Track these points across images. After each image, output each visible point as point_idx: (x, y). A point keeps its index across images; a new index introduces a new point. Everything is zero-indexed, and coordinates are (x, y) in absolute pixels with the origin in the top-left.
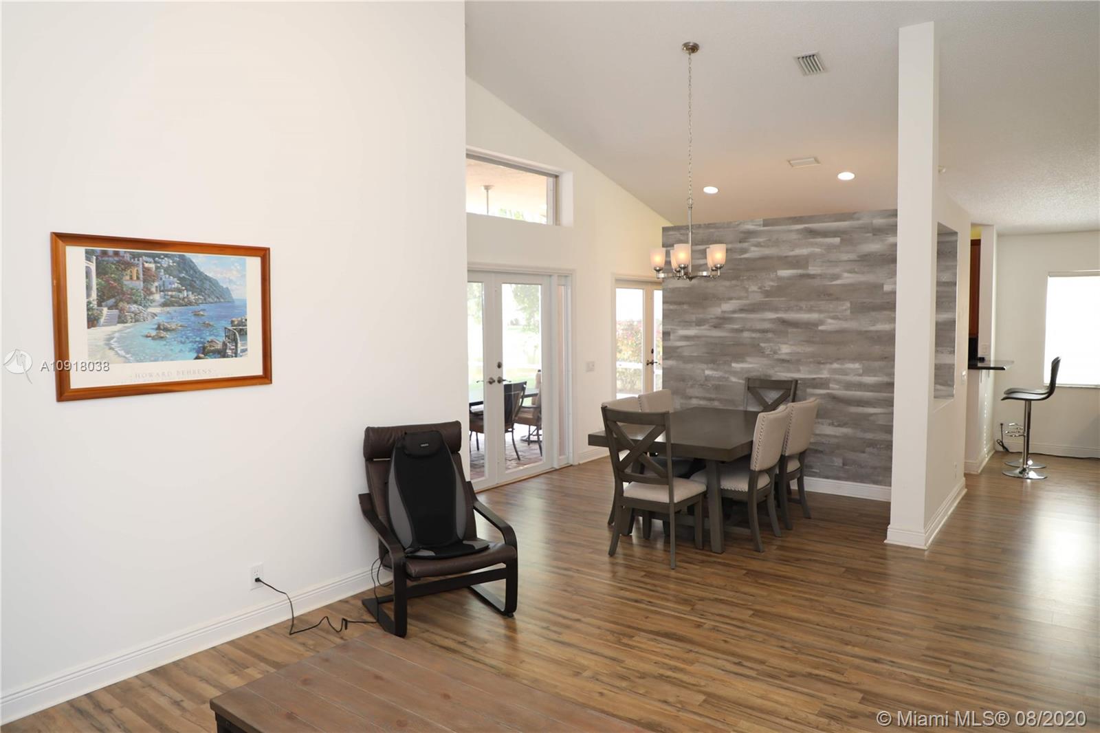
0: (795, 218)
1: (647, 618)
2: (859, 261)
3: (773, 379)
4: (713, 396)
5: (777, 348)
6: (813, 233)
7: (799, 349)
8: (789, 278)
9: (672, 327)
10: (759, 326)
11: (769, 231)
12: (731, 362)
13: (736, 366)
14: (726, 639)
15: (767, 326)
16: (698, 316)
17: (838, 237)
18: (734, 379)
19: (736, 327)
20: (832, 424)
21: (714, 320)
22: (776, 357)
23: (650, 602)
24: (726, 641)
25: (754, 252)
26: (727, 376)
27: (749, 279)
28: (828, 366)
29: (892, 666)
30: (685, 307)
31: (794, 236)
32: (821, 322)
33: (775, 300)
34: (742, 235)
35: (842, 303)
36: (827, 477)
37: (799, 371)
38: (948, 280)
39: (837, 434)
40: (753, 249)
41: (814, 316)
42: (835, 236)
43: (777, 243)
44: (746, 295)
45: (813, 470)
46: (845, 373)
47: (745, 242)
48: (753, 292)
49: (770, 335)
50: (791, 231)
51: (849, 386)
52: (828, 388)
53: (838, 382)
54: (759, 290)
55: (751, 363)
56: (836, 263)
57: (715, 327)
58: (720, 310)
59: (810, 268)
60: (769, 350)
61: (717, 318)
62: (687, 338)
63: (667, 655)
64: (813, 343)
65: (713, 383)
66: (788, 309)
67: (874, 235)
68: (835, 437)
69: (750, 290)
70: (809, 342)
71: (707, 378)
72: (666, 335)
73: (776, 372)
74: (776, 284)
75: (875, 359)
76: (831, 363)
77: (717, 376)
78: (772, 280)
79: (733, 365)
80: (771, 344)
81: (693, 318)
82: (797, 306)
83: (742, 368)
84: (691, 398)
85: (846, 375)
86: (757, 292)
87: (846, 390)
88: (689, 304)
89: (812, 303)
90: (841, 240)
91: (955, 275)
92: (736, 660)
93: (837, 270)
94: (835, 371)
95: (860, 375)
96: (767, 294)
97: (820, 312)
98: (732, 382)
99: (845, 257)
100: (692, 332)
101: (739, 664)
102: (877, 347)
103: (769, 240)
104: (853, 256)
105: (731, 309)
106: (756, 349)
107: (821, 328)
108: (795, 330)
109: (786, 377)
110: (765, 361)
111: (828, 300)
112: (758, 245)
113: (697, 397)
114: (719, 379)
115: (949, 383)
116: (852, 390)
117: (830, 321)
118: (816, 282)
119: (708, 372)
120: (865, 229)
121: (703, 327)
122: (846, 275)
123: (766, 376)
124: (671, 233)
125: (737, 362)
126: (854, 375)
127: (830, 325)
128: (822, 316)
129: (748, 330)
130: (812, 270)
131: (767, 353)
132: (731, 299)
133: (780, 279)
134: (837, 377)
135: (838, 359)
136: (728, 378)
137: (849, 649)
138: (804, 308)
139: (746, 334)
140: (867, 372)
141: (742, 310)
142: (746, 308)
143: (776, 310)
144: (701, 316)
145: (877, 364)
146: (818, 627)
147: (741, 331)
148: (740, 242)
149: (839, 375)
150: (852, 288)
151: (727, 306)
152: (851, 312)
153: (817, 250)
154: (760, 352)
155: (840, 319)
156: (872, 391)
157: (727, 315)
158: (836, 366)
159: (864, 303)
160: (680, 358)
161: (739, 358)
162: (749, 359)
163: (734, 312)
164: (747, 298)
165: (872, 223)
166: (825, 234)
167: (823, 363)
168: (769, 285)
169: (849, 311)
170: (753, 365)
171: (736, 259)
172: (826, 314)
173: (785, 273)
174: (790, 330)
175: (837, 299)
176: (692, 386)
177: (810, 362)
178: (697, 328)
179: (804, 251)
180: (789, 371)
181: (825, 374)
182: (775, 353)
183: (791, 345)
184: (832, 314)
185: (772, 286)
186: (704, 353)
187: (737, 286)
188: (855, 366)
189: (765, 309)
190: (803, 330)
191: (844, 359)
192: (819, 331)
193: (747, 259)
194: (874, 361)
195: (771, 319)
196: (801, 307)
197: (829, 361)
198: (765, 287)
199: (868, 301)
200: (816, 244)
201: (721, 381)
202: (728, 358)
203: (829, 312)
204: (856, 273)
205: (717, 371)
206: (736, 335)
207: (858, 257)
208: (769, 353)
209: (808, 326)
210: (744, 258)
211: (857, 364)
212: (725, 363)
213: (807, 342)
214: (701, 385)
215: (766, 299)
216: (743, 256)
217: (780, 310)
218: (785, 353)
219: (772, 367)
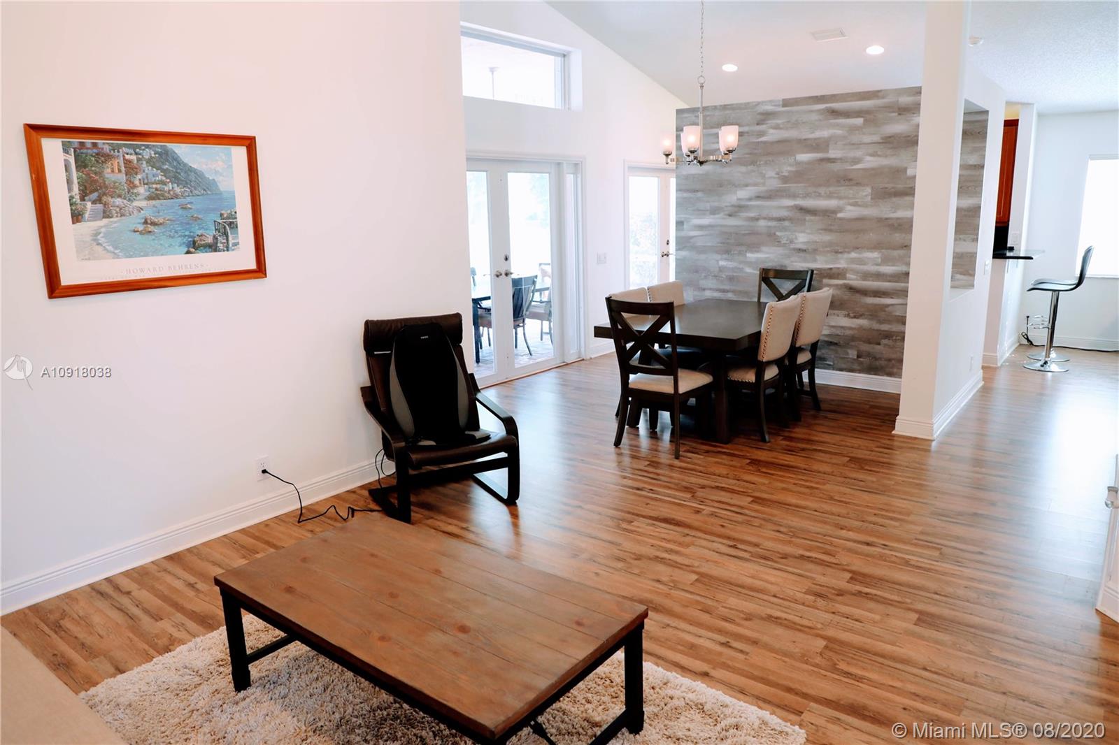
0: (817, 97)
1: (647, 504)
2: (883, 143)
3: (789, 269)
4: (727, 287)
5: (794, 237)
6: (835, 113)
7: (816, 238)
8: (809, 163)
9: (687, 216)
10: (776, 214)
11: (788, 112)
12: (746, 252)
13: (751, 256)
14: (724, 524)
15: (784, 213)
16: (711, 203)
17: (861, 117)
18: (748, 270)
19: (752, 215)
20: (848, 316)
21: (729, 208)
22: (792, 246)
23: (651, 490)
24: (723, 526)
25: (772, 135)
26: (741, 266)
27: (766, 163)
28: (846, 256)
29: (884, 549)
30: (700, 194)
31: (814, 117)
32: (840, 210)
33: (792, 186)
34: (759, 117)
35: (862, 188)
36: (841, 370)
37: (815, 261)
38: (975, 163)
39: (853, 326)
40: (771, 131)
41: (832, 203)
42: (858, 116)
43: (796, 125)
44: (762, 181)
45: (828, 363)
46: (861, 262)
47: (763, 124)
48: (770, 178)
49: (786, 223)
50: (812, 112)
51: (866, 276)
52: (845, 279)
53: (855, 272)
54: (777, 176)
55: (766, 253)
56: (857, 145)
57: (730, 216)
58: (735, 198)
59: (830, 152)
60: (786, 239)
61: (733, 206)
62: (701, 227)
63: (664, 539)
64: (831, 231)
65: (727, 274)
66: (807, 196)
67: (899, 114)
68: (851, 328)
69: (767, 176)
70: (827, 230)
71: (721, 269)
72: (679, 224)
73: (792, 262)
74: (794, 169)
75: (894, 248)
76: (849, 252)
77: (731, 266)
78: (790, 165)
79: (749, 255)
80: (787, 233)
81: (708, 206)
82: (815, 192)
83: (757, 259)
84: (704, 289)
85: (864, 264)
86: (774, 178)
87: (864, 280)
88: (702, 191)
89: (831, 189)
90: (865, 121)
91: (984, 157)
92: (731, 543)
93: (858, 153)
94: (853, 261)
95: (877, 265)
96: (785, 179)
97: (840, 198)
98: (747, 273)
99: (867, 139)
100: (706, 221)
101: (734, 547)
102: (897, 235)
103: (788, 122)
104: (876, 138)
105: (747, 197)
106: (772, 238)
107: (840, 215)
108: (813, 218)
109: (802, 267)
110: (780, 251)
111: (848, 186)
112: (777, 127)
113: (710, 289)
114: (733, 269)
115: (970, 272)
116: (869, 280)
117: (849, 208)
118: (836, 167)
119: (722, 263)
120: (889, 108)
121: (717, 216)
122: (869, 158)
123: (782, 266)
124: (686, 115)
125: (752, 252)
126: (872, 265)
127: (850, 212)
128: (841, 203)
129: (765, 218)
130: (832, 154)
131: (783, 242)
132: (747, 186)
133: (798, 163)
134: (856, 266)
135: (856, 248)
136: (743, 268)
137: (843, 533)
138: (823, 194)
139: (762, 223)
140: (886, 261)
141: (758, 197)
142: (762, 195)
143: (794, 196)
144: (716, 204)
145: (896, 253)
146: (816, 513)
147: (757, 219)
148: (758, 124)
149: (857, 264)
150: (874, 173)
151: (742, 194)
152: (872, 199)
153: (839, 132)
154: (776, 241)
155: (859, 206)
156: (890, 281)
157: (742, 203)
158: (853, 255)
159: (886, 188)
160: (694, 248)
161: (754, 247)
162: (764, 249)
163: (750, 199)
164: (764, 184)
165: (898, 101)
166: (847, 114)
167: (841, 253)
168: (787, 169)
169: (870, 197)
170: (770, 256)
171: (754, 142)
172: (845, 201)
173: (804, 157)
174: (808, 218)
175: (858, 184)
176: (706, 277)
177: (828, 251)
178: (712, 216)
179: (825, 133)
180: (805, 261)
181: (842, 264)
182: (791, 242)
183: (809, 234)
184: (851, 201)
185: (790, 172)
186: (718, 243)
187: (755, 171)
188: (875, 255)
189: (782, 197)
190: (821, 218)
191: (862, 248)
192: (838, 218)
193: (765, 143)
194: (894, 249)
195: (788, 207)
196: (820, 193)
197: (847, 250)
198: (782, 173)
199: (889, 186)
200: (838, 125)
201: (736, 272)
202: (743, 248)
203: (849, 198)
204: (879, 156)
205: (731, 262)
206: (752, 224)
207: (882, 138)
208: (785, 242)
209: (827, 213)
210: (761, 142)
211: (876, 253)
212: (740, 253)
213: (825, 230)
214: (715, 276)
215: (784, 185)
216: (760, 140)
217: (798, 197)
218: (801, 243)
219: (789, 257)
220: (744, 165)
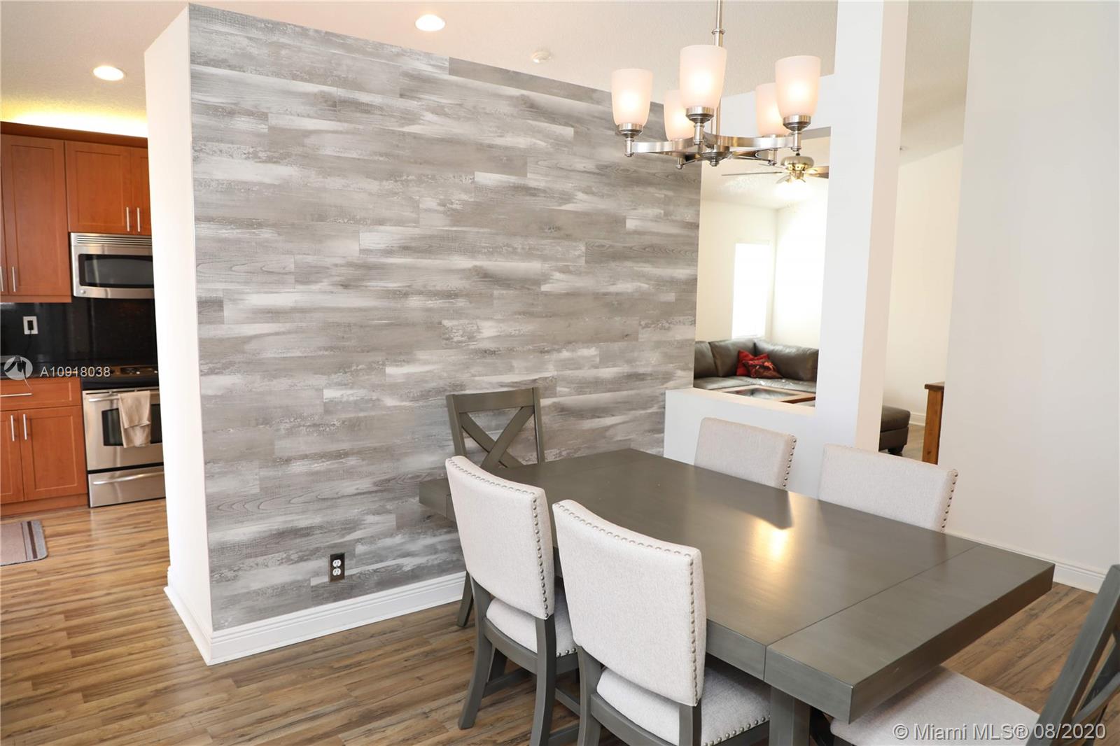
0: (507, 71)
2: (598, 174)
4: (345, 446)
5: (474, 328)
6: (535, 110)
7: (512, 328)
8: (496, 190)
10: (441, 284)
11: (457, 85)
12: (384, 364)
13: (395, 372)
15: (455, 283)
16: (299, 257)
17: (573, 127)
18: (390, 402)
19: (392, 285)
21: (343, 270)
22: (472, 346)
25: (430, 125)
26: (374, 396)
27: (420, 180)
28: (555, 356)
30: (266, 234)
31: (504, 108)
32: (545, 278)
33: (471, 232)
35: (574, 244)
37: (510, 369)
40: (429, 116)
41: (533, 267)
42: (567, 124)
43: (474, 114)
44: (414, 215)
46: (575, 364)
47: (412, 98)
48: (429, 210)
49: (461, 303)
50: (499, 96)
51: (583, 386)
52: (554, 395)
53: (568, 381)
54: (441, 209)
55: (426, 363)
56: (567, 172)
57: (345, 286)
58: (356, 248)
59: (529, 175)
60: (461, 332)
61: (350, 265)
62: (274, 314)
64: (532, 315)
65: (344, 416)
66: (493, 251)
69: (421, 206)
70: (527, 314)
71: (329, 407)
72: (209, 307)
73: (474, 376)
74: (472, 200)
75: (613, 340)
76: (559, 351)
77: (352, 398)
78: (466, 191)
79: (390, 370)
80: (461, 321)
81: (290, 263)
82: (508, 245)
83: (408, 376)
84: (288, 461)
85: (580, 369)
86: (437, 212)
87: (579, 395)
88: (275, 226)
89: (532, 241)
90: (576, 133)
93: (567, 186)
94: (565, 364)
95: (596, 367)
96: (456, 217)
97: (544, 258)
98: (389, 408)
99: (580, 164)
100: (286, 298)
102: (617, 319)
103: (461, 106)
104: (590, 165)
105: (382, 246)
106: (435, 332)
107: (545, 288)
108: (504, 292)
110: (453, 356)
111: (554, 238)
112: (438, 111)
113: (305, 457)
114: (357, 404)
117: (557, 275)
118: (538, 203)
119: (329, 394)
121: (314, 287)
122: (581, 196)
124: (216, 30)
125: (396, 363)
126: (589, 368)
127: (558, 283)
128: (546, 266)
129: (420, 293)
130: (534, 179)
131: (455, 339)
132: (381, 222)
133: (480, 189)
134: (568, 373)
135: (568, 343)
136: (378, 400)
138: (519, 250)
139: (415, 302)
140: (606, 360)
141: (406, 249)
142: (413, 244)
143: (472, 251)
144: (310, 259)
145: (616, 346)
147: (404, 294)
148: (402, 96)
149: (570, 369)
150: (588, 220)
151: (372, 239)
152: (586, 262)
153: (541, 144)
154: (443, 338)
155: (570, 273)
156: (609, 391)
157: (372, 259)
158: (565, 354)
159: (603, 246)
160: (255, 365)
161: (402, 353)
162: (421, 355)
163: (389, 252)
164: (416, 222)
166: (551, 115)
167: (548, 352)
168: (460, 198)
169: (584, 258)
171: (393, 132)
172: (553, 264)
173: (489, 178)
174: (497, 292)
175: (568, 237)
176: (291, 432)
177: (529, 350)
178: (300, 287)
179: (520, 141)
180: (496, 371)
181: (550, 371)
182: (471, 338)
183: (499, 321)
184: (561, 264)
185: (465, 203)
186: (320, 349)
187: (396, 193)
188: (591, 352)
189: (451, 251)
190: (517, 292)
191: (576, 342)
192: (542, 293)
193: (415, 137)
194: (615, 341)
195: (463, 271)
196: (515, 249)
197: (556, 347)
198: (452, 203)
199: (607, 243)
200: (539, 131)
201: (362, 410)
202: (379, 357)
203: (557, 260)
204: (593, 194)
205: (352, 388)
206: (392, 304)
207: (598, 167)
208: (460, 339)
209: (526, 284)
210: (409, 134)
211: (593, 349)
212: (370, 368)
213: (524, 313)
214: (314, 425)
215: (455, 229)
216: (407, 129)
217: (479, 252)
218: (489, 338)
219: (467, 366)
220: (375, 179)
